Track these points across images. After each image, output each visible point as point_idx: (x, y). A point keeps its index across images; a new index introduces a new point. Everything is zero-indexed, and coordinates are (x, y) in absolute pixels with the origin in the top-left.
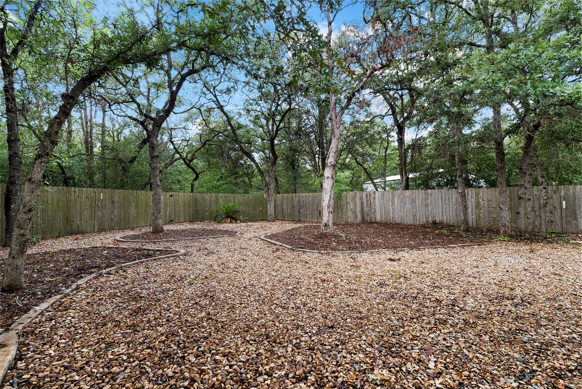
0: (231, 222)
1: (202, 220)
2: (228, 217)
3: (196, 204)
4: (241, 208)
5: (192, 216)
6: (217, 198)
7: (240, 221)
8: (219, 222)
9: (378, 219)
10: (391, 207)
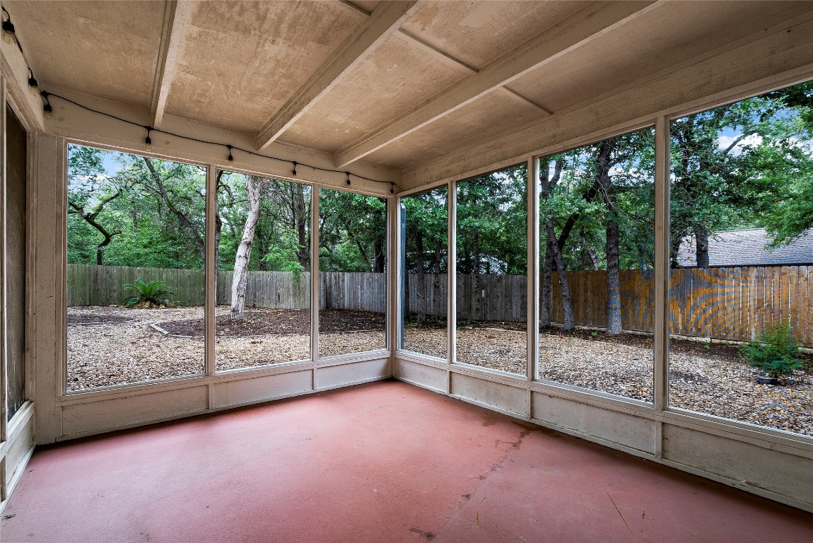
0: (151, 307)
1: (105, 304)
2: (146, 300)
3: (96, 280)
4: (170, 288)
5: (88, 297)
6: (131, 273)
7: (166, 306)
8: (131, 307)
9: (346, 304)
10: (359, 292)
